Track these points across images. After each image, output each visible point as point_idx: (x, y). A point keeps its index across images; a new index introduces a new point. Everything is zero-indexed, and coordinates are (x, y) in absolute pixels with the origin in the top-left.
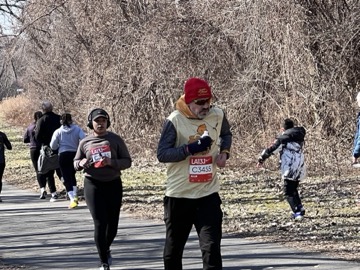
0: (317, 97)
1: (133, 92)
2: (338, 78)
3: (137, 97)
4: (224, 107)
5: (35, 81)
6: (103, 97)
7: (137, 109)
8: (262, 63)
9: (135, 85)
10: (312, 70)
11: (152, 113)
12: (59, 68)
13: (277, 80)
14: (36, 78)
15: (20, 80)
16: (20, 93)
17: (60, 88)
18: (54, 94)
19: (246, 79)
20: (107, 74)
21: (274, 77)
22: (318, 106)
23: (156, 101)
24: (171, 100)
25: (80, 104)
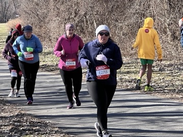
0: (168, 20)
1: (75, 17)
2: (179, 10)
3: (77, 19)
4: (121, 24)
5: (25, 11)
6: (60, 19)
7: (77, 26)
8: (141, 3)
9: (76, 13)
10: (166, 6)
11: (84, 28)
12: (37, 5)
13: (148, 11)
14: (25, 9)
15: (18, 10)
16: (17, 17)
17: (38, 15)
18: (35, 17)
19: (132, 11)
20: (62, 8)
21: (147, 10)
22: (169, 25)
23: (87, 22)
24: (94, 21)
25: (48, 23)
